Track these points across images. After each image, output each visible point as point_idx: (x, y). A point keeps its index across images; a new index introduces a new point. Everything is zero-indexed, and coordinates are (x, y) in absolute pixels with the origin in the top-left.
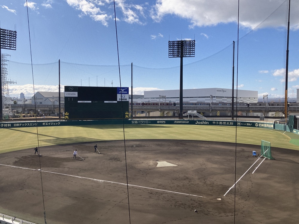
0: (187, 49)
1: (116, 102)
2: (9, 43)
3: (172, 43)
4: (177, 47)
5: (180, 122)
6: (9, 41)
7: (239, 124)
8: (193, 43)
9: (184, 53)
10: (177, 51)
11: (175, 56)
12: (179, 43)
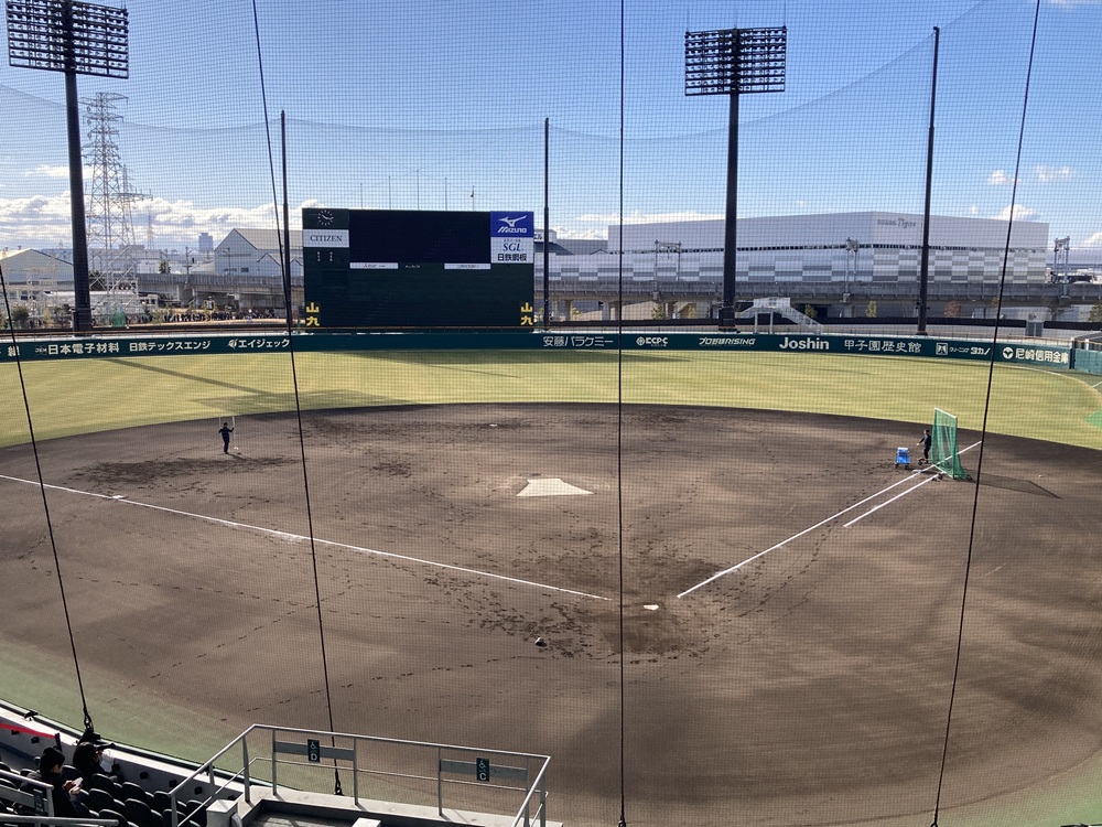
0: (753, 62)
1: (487, 266)
2: (101, 54)
3: (697, 38)
4: (718, 56)
5: (722, 341)
6: (101, 45)
7: (942, 351)
8: (777, 40)
9: (743, 77)
10: (718, 71)
11: (710, 90)
12: (725, 40)
